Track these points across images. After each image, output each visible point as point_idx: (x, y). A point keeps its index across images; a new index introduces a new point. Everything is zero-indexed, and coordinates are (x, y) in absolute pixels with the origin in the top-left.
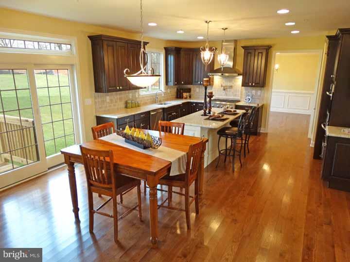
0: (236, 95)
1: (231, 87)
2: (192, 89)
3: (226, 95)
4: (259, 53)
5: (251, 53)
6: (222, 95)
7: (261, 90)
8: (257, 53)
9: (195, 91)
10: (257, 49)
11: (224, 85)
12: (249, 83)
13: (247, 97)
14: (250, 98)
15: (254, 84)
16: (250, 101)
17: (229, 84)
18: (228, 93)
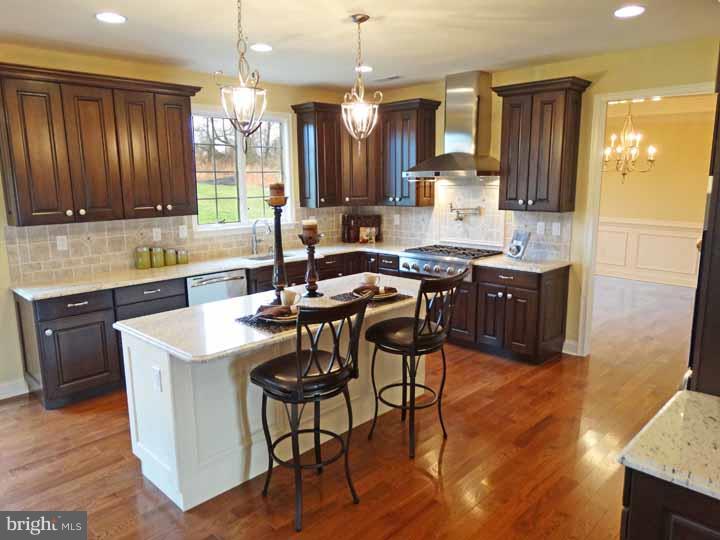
0: (491, 235)
1: (478, 211)
2: (385, 218)
3: (467, 233)
4: (544, 103)
5: (519, 106)
7: (561, 220)
8: (537, 105)
9: (391, 222)
10: (538, 92)
11: (458, 205)
12: (516, 199)
13: (515, 242)
14: (520, 243)
15: (530, 202)
16: (520, 254)
17: (473, 203)
18: (470, 229)
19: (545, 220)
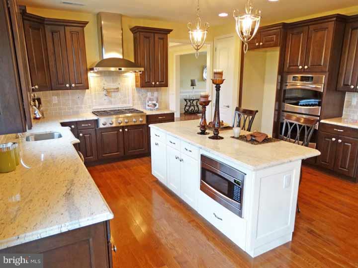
0: (124, 102)
1: (117, 90)
3: (111, 102)
6: (103, 104)
9: (49, 102)
10: (156, 33)
15: (158, 83)
16: (157, 107)
17: (113, 86)
18: (113, 99)
19: (151, 91)
